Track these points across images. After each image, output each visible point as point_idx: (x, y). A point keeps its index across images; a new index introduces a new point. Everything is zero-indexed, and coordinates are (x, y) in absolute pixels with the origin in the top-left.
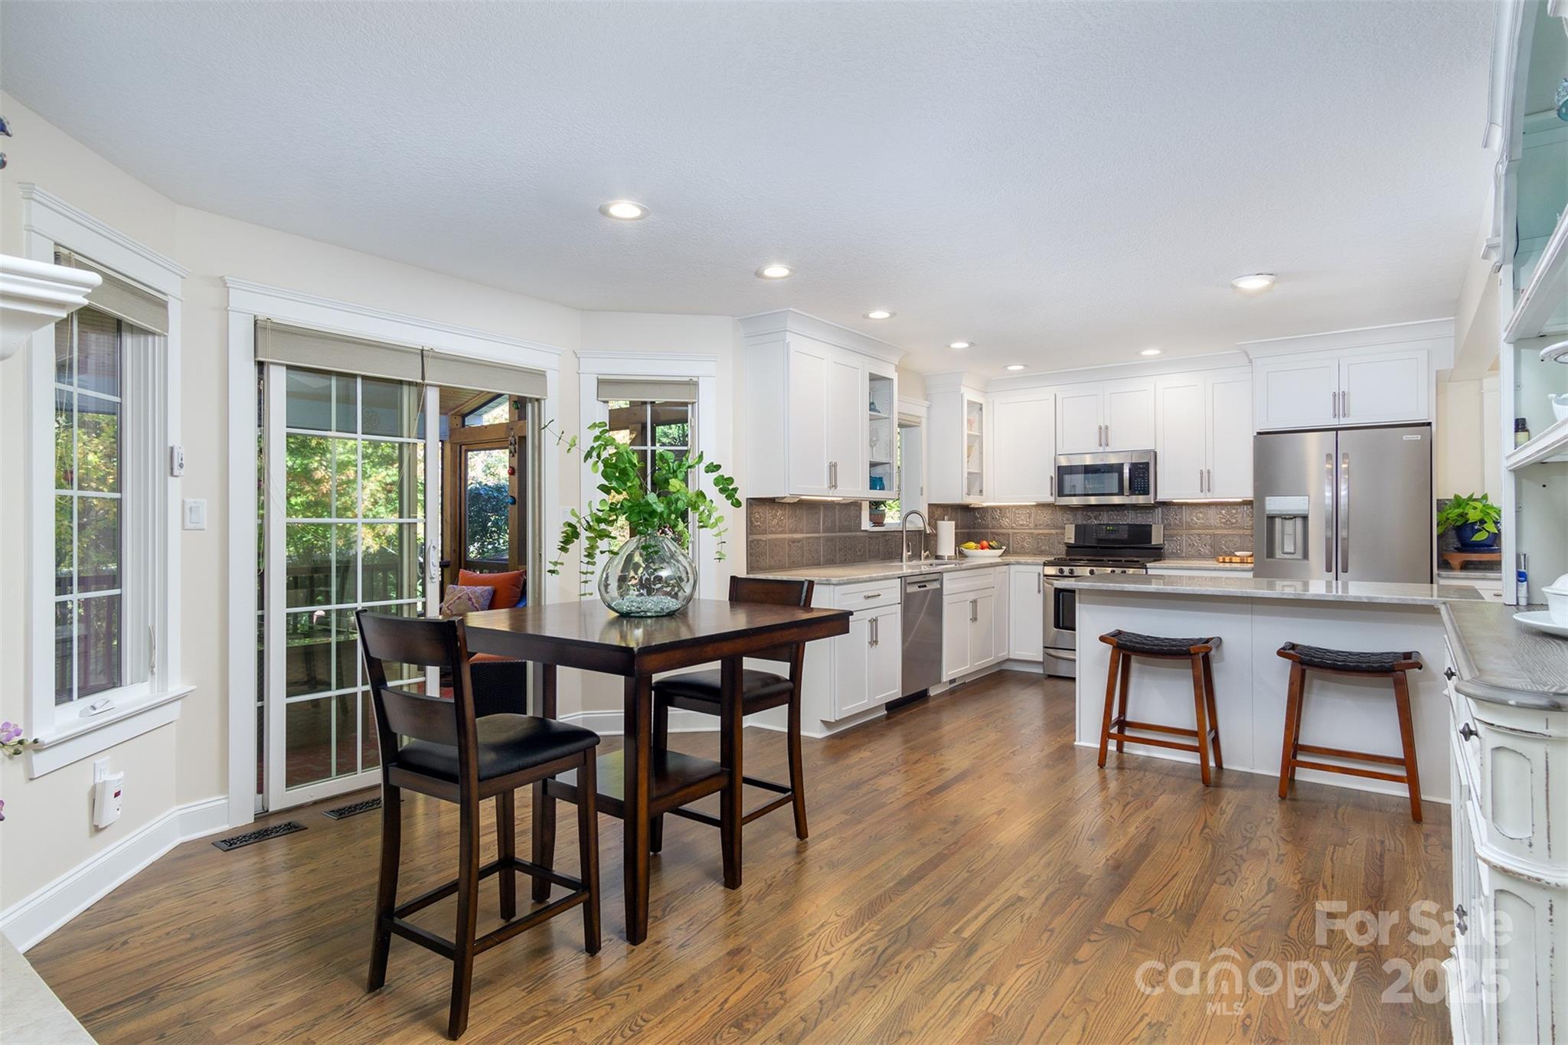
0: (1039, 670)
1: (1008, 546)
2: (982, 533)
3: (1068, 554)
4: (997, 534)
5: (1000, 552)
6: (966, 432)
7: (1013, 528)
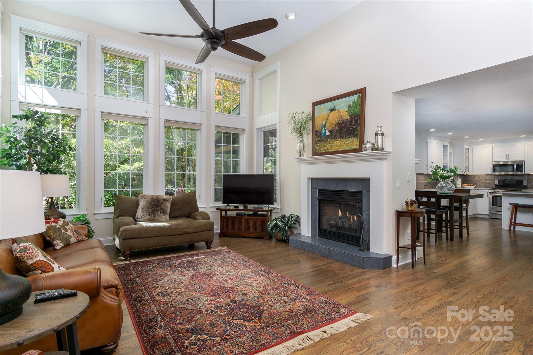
0: (488, 217)
1: (476, 185)
2: (468, 182)
3: (496, 187)
4: (473, 182)
5: (474, 187)
6: (465, 156)
7: (478, 180)
